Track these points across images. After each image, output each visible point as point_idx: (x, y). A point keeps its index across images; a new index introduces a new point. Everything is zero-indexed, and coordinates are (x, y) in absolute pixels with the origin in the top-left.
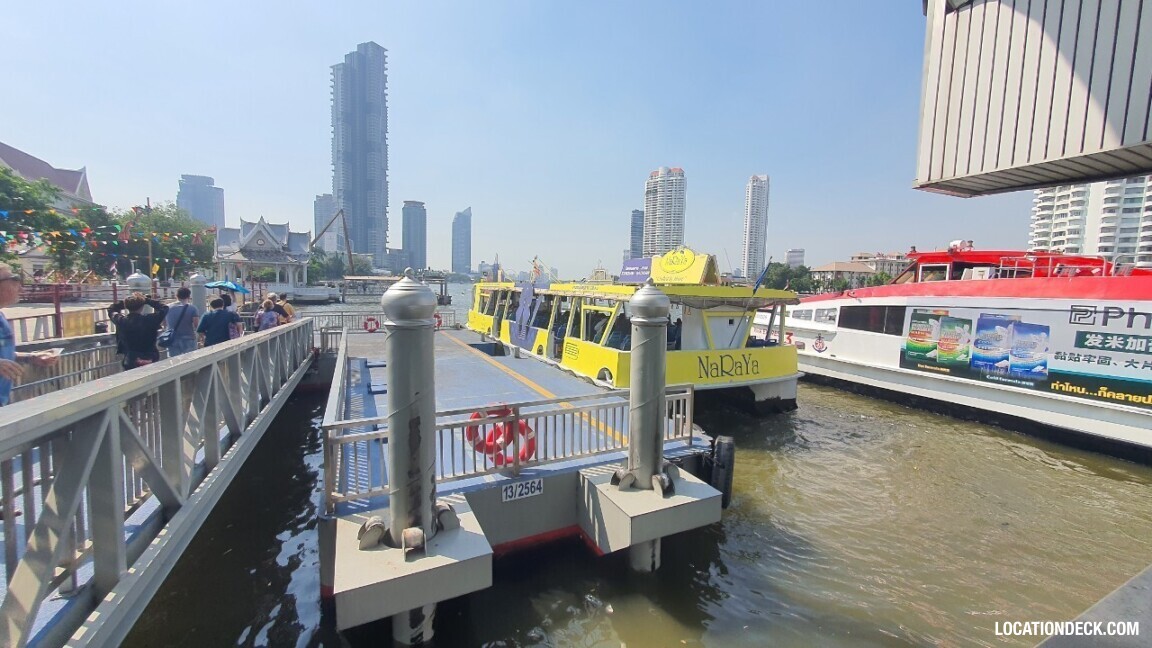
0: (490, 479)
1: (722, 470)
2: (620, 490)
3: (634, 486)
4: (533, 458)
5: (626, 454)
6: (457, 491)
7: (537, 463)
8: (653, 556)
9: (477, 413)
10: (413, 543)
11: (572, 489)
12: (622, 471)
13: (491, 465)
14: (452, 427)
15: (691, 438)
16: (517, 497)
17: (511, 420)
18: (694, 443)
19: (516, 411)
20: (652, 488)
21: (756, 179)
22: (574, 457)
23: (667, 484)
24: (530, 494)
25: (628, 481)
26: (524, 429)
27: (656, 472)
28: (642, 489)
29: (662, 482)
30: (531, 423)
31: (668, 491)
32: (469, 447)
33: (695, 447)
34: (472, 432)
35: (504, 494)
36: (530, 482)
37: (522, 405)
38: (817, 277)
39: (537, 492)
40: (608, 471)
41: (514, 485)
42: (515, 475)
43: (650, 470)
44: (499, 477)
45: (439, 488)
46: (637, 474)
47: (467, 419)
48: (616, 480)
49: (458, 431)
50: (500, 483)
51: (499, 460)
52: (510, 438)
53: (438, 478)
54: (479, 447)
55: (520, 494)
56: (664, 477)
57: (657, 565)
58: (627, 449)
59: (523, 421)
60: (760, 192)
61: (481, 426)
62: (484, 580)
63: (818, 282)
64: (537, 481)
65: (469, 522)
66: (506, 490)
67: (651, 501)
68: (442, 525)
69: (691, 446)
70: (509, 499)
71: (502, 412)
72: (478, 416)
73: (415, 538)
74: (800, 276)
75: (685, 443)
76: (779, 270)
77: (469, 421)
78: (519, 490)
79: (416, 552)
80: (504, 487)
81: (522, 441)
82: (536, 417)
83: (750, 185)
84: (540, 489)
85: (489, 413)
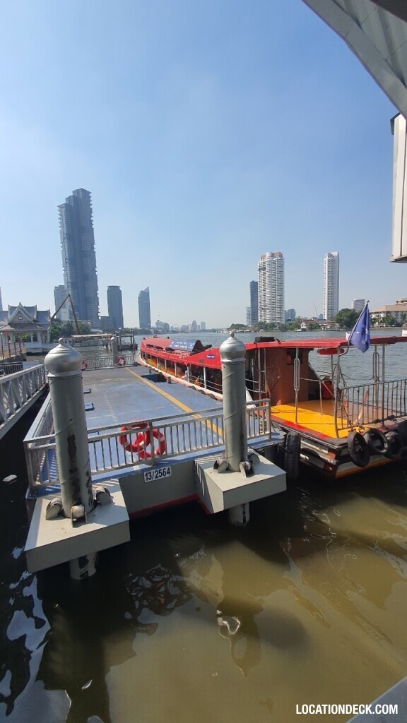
0: (136, 468)
1: (290, 455)
2: (221, 472)
3: (228, 470)
4: (164, 453)
5: (223, 448)
6: (114, 477)
7: (167, 456)
8: (244, 513)
9: (125, 427)
10: (78, 516)
11: (192, 472)
12: (220, 461)
13: (136, 459)
14: (109, 437)
15: (271, 434)
16: (154, 479)
17: (148, 430)
18: (273, 437)
19: (151, 425)
20: (240, 471)
21: (330, 255)
22: (192, 451)
23: (249, 467)
24: (163, 477)
25: (224, 467)
26: (157, 435)
27: (242, 460)
28: (234, 472)
29: (245, 467)
30: (162, 431)
31: (249, 473)
32: (121, 448)
33: (274, 439)
34: (123, 438)
35: (145, 478)
36: (162, 469)
37: (153, 420)
39: (167, 475)
40: (212, 459)
41: (152, 471)
42: (156, 464)
43: (239, 460)
44: (144, 466)
45: (94, 478)
46: (230, 461)
47: (119, 431)
48: (216, 466)
49: (113, 440)
50: (143, 470)
51: (142, 454)
52: (148, 442)
53: (94, 471)
54: (129, 448)
55: (156, 477)
56: (248, 463)
57: (248, 519)
58: (223, 445)
59: (156, 430)
60: (334, 263)
61: (128, 436)
62: (126, 537)
64: (167, 468)
65: (118, 499)
66: (146, 475)
67: (238, 480)
68: (102, 501)
69: (271, 439)
70: (149, 481)
71: (142, 425)
72: (126, 429)
73: (79, 512)
75: (267, 438)
76: (348, 314)
77: (120, 432)
78: (155, 474)
79: (79, 521)
80: (145, 473)
81: (156, 442)
82: (165, 427)
83: (326, 259)
84: (169, 473)
85: (133, 426)
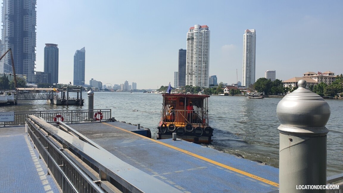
21: (248, 32)
38: (286, 86)
60: (251, 39)
63: (287, 88)
74: (277, 85)
83: (245, 34)
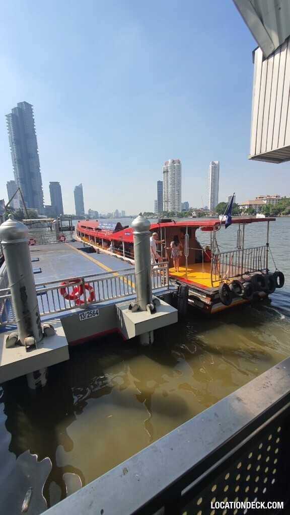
0: (73, 311)
1: (181, 300)
2: (133, 312)
3: (139, 310)
4: (94, 300)
5: (135, 296)
6: (57, 318)
7: (95, 302)
8: (150, 337)
9: (64, 282)
10: (30, 344)
11: (113, 313)
12: (133, 304)
13: (73, 304)
14: (52, 289)
15: (169, 286)
16: (87, 318)
17: (81, 285)
18: (170, 288)
19: (83, 280)
20: (147, 310)
21: (213, 163)
22: (113, 298)
23: (153, 308)
24: (93, 316)
25: (136, 308)
26: (88, 287)
27: (149, 303)
28: (143, 311)
29: (150, 307)
30: (91, 284)
31: (153, 311)
32: (61, 297)
33: (170, 290)
34: (63, 290)
35: (80, 317)
36: (92, 311)
37: (86, 277)
38: (241, 208)
39: (96, 315)
40: (127, 303)
41: (85, 313)
42: (88, 308)
43: (146, 303)
44: (79, 309)
45: (42, 319)
46: (140, 304)
47: (60, 285)
48: (130, 308)
49: (55, 291)
50: (78, 312)
51: (78, 302)
52: (82, 292)
53: (41, 314)
54: (68, 297)
55: (88, 317)
56: (152, 305)
57: (152, 341)
58: (135, 294)
59: (87, 284)
61: (66, 288)
62: (66, 357)
64: (96, 310)
65: (60, 332)
66: (81, 315)
67: (146, 316)
68: (47, 334)
69: (169, 290)
70: (83, 319)
71: (77, 281)
72: (65, 283)
73: (30, 341)
75: (166, 289)
76: (223, 205)
77: (61, 286)
78: (87, 315)
79: (31, 348)
80: (80, 314)
81: (87, 292)
82: (93, 281)
84: (97, 314)
85: (70, 282)
